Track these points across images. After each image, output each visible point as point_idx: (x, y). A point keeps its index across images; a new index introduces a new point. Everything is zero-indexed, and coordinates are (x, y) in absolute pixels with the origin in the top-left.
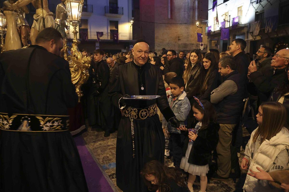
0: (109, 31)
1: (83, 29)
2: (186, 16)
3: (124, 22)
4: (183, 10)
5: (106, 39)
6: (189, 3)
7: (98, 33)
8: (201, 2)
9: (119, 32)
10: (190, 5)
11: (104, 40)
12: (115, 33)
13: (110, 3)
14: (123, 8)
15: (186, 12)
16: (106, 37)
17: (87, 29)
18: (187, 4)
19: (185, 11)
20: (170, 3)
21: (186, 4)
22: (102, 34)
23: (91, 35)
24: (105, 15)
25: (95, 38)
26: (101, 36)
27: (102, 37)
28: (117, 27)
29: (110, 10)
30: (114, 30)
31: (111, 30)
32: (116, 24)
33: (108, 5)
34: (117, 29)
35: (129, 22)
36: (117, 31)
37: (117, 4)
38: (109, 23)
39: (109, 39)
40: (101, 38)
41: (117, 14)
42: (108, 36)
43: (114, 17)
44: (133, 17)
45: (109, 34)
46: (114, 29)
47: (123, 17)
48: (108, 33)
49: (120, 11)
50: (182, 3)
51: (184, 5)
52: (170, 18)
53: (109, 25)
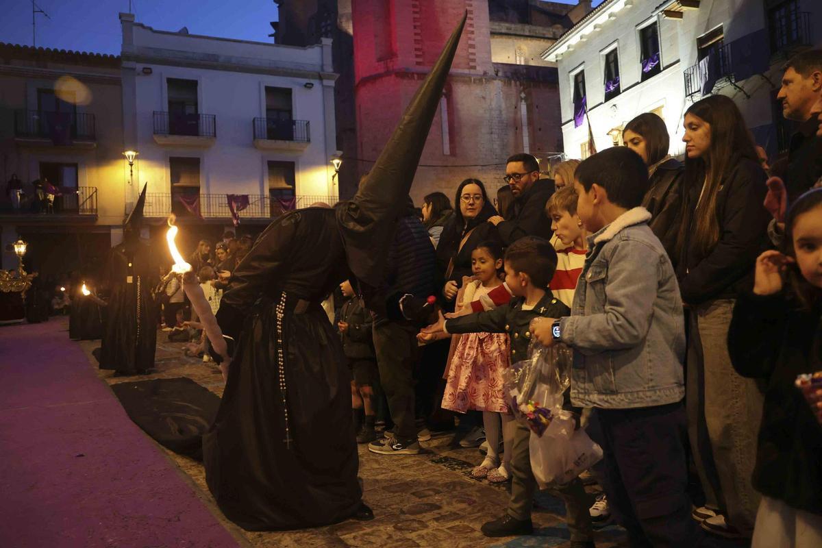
0: (267, 193)
1: (184, 188)
2: (495, 146)
3: (312, 163)
4: (484, 130)
5: (258, 215)
6: (501, 111)
7: (231, 199)
8: (537, 107)
9: (297, 193)
10: (504, 116)
11: (251, 220)
12: (284, 197)
13: (268, 110)
14: (308, 123)
15: (496, 136)
16: (257, 210)
17: (198, 189)
18: (498, 112)
19: (492, 133)
20: (448, 111)
21: (495, 114)
22: (244, 201)
23: (209, 205)
24: (254, 146)
25: (226, 213)
26: (243, 208)
27: (245, 211)
28: (292, 181)
29: (269, 131)
30: (281, 190)
31: (271, 190)
32: (287, 170)
33: (264, 115)
34: (291, 186)
35: (327, 163)
36: (293, 191)
37: (290, 111)
38: (266, 167)
39: (267, 215)
40: (244, 214)
41: (291, 143)
42: (263, 207)
43: (281, 150)
44: (338, 149)
45: (268, 201)
46: (283, 184)
47: (308, 149)
48: (262, 198)
49: (299, 131)
50: (481, 111)
51: (488, 115)
52: (449, 153)
53: (267, 174)
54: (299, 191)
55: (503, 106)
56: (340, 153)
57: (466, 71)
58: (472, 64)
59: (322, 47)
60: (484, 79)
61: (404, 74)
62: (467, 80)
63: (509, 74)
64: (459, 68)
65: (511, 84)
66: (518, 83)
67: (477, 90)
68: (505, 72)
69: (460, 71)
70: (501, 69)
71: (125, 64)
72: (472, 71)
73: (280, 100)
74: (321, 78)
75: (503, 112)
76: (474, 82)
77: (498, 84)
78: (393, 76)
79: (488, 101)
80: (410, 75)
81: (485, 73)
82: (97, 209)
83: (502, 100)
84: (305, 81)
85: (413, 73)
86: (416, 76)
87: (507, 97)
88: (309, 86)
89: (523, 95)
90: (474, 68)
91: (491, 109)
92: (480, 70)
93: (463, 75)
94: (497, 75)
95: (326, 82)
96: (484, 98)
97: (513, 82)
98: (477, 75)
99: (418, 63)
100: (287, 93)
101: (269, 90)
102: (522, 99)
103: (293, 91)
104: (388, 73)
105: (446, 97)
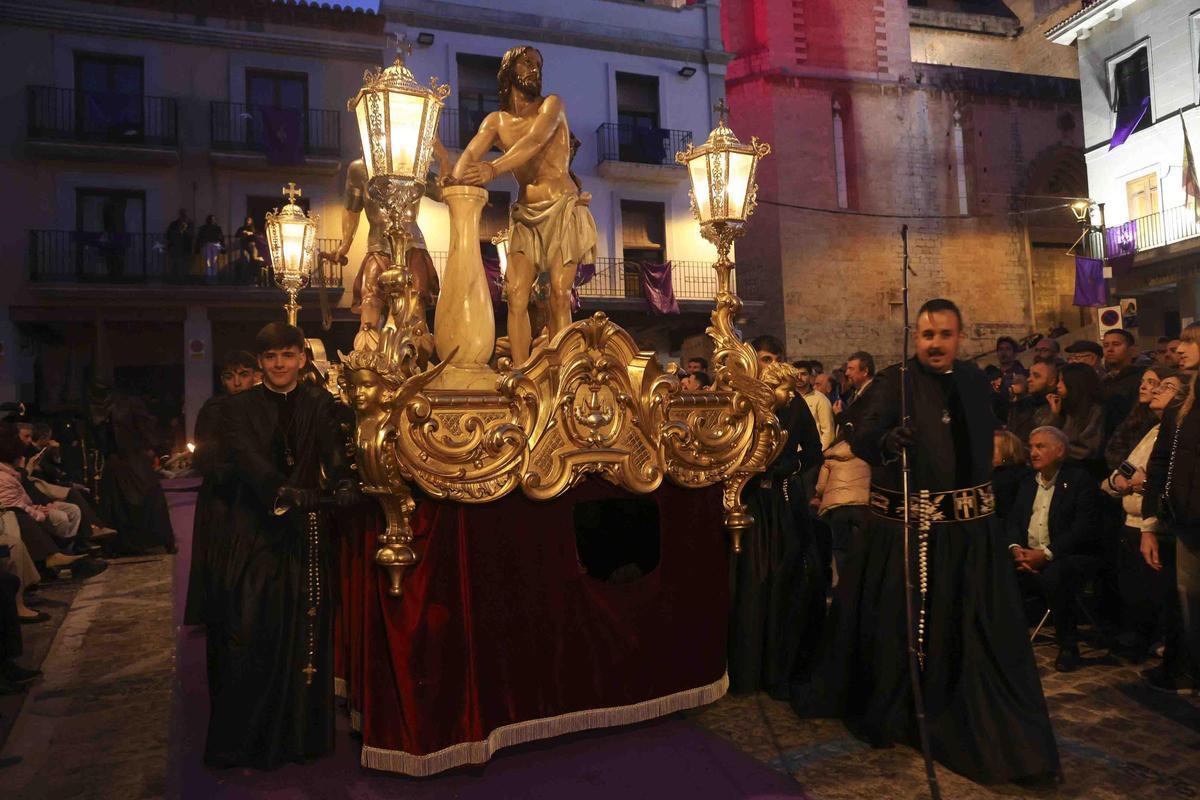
0: (619, 254)
2: (918, 196)
4: (902, 169)
5: (607, 294)
6: (925, 140)
8: (980, 134)
9: (669, 258)
10: (931, 146)
11: (597, 301)
13: (620, 113)
14: (689, 136)
15: (919, 179)
16: (606, 287)
18: (921, 141)
19: (912, 174)
20: (844, 138)
21: (917, 143)
24: (599, 173)
26: (585, 282)
27: (588, 285)
28: (659, 236)
29: (623, 143)
30: (643, 251)
31: (629, 253)
32: (652, 218)
33: (614, 118)
34: (658, 246)
36: (661, 253)
37: (654, 116)
38: (618, 210)
39: (621, 294)
40: (585, 291)
41: (660, 168)
42: (614, 278)
43: (641, 181)
45: (621, 270)
46: (645, 242)
48: (614, 264)
50: (896, 140)
51: (906, 146)
52: (845, 206)
53: (621, 223)
54: (673, 254)
55: (929, 131)
57: (873, 76)
58: (881, 64)
59: (705, 9)
60: (904, 87)
61: (778, 78)
62: (873, 89)
63: (937, 81)
64: (861, 70)
65: (941, 98)
66: (951, 95)
67: (889, 105)
68: (931, 79)
69: (863, 75)
70: (925, 74)
71: (389, 27)
72: (882, 76)
73: (639, 93)
74: (705, 61)
75: (930, 142)
76: (886, 93)
77: (919, 99)
78: (761, 81)
79: (907, 124)
80: (788, 80)
81: (901, 79)
83: (927, 122)
84: (680, 65)
85: (793, 77)
86: (796, 81)
87: (935, 119)
88: (684, 74)
89: (957, 115)
90: (885, 70)
91: (913, 137)
92: (894, 73)
93: (867, 81)
94: (919, 82)
96: (900, 118)
97: (943, 93)
98: (890, 82)
99: (800, 62)
100: (650, 85)
101: (623, 79)
102: (955, 121)
103: (660, 80)
104: (751, 76)
105: (841, 116)
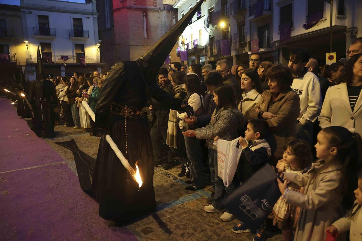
0: (75, 55)
1: (47, 53)
3: (90, 45)
4: (159, 29)
5: (72, 62)
6: (165, 23)
7: (62, 57)
9: (85, 55)
10: (167, 24)
11: (69, 64)
12: (81, 56)
13: (74, 26)
14: (88, 31)
16: (72, 60)
17: (51, 53)
18: (164, 23)
19: (162, 30)
21: (163, 23)
22: (66, 58)
23: (55, 59)
24: (70, 39)
25: (61, 61)
26: (66, 60)
27: (67, 61)
28: (83, 51)
29: (75, 33)
30: (80, 54)
31: (76, 54)
32: (82, 47)
33: (73, 28)
35: (96, 44)
36: (84, 54)
37: (82, 26)
38: (74, 46)
39: (75, 62)
40: (67, 62)
41: (82, 38)
42: (74, 59)
43: (79, 40)
44: (99, 39)
45: (75, 58)
46: (80, 52)
47: (89, 39)
48: (73, 56)
49: (85, 33)
50: (158, 22)
51: (161, 24)
52: (146, 38)
53: (75, 48)
55: (167, 20)
56: (100, 41)
57: (153, 7)
58: (155, 4)
59: (93, 3)
60: (159, 10)
61: (129, 8)
62: (153, 11)
63: (169, 9)
64: (150, 6)
65: (170, 13)
66: (172, 12)
67: (157, 14)
68: (167, 8)
69: (151, 7)
70: (166, 7)
71: (22, 10)
72: (155, 7)
73: (78, 23)
74: (92, 15)
75: (167, 23)
76: (156, 12)
77: (164, 13)
78: (126, 9)
79: (161, 19)
81: (160, 8)
82: (16, 60)
83: (166, 18)
84: (87, 16)
85: (133, 8)
86: (134, 9)
87: (168, 17)
88: (88, 18)
89: (174, 16)
90: (156, 6)
91: (162, 22)
92: (158, 7)
93: (152, 9)
94: (164, 9)
95: (94, 16)
96: (159, 17)
97: (170, 12)
98: (157, 9)
99: (135, 4)
100: (81, 20)
101: (74, 19)
102: (174, 18)
103: (83, 19)
104: (124, 7)
105: (145, 17)
